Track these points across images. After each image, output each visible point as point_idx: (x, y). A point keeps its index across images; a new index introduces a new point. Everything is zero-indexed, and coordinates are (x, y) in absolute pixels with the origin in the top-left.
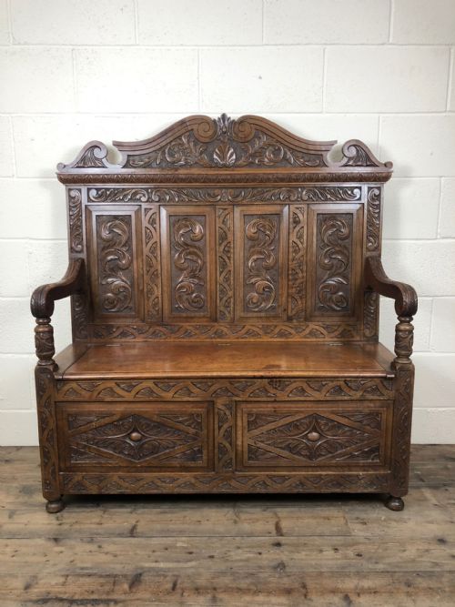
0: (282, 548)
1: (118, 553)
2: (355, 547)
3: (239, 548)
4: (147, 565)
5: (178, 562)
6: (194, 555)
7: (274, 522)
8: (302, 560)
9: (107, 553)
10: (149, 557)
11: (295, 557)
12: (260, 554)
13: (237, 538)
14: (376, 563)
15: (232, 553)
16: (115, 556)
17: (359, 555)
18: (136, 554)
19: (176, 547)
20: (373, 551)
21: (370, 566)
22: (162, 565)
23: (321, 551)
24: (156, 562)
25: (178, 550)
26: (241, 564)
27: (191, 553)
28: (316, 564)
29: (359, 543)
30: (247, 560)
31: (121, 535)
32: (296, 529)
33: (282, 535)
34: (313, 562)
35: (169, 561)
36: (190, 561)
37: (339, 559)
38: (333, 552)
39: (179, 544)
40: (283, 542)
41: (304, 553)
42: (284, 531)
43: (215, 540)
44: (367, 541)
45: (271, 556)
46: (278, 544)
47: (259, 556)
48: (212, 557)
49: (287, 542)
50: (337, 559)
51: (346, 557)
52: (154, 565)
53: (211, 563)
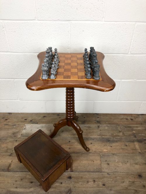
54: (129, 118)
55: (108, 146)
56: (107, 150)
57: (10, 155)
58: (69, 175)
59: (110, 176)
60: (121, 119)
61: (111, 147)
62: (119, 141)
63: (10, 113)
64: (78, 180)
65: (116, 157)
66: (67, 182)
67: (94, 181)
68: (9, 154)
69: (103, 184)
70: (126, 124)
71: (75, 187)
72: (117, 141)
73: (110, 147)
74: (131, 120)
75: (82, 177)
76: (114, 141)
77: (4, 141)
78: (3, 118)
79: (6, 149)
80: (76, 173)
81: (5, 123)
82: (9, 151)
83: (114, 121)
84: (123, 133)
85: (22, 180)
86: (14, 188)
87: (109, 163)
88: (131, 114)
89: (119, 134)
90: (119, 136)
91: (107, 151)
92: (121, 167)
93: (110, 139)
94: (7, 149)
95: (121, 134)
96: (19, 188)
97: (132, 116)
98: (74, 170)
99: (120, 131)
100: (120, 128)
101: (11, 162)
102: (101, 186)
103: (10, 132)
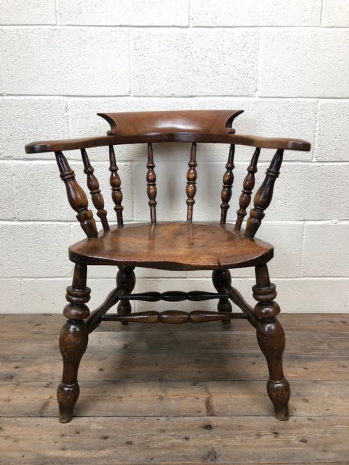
0: (212, 432)
1: (21, 437)
2: (298, 431)
3: (163, 431)
4: (51, 453)
5: (89, 449)
6: (109, 440)
7: (204, 399)
8: (236, 446)
9: (6, 437)
10: (56, 442)
11: (227, 443)
12: (187, 439)
13: (162, 419)
14: (325, 451)
15: (155, 438)
16: (16, 441)
17: (304, 441)
18: (41, 439)
19: (89, 430)
20: (319, 435)
21: (318, 455)
22: (69, 454)
23: (259, 436)
24: (63, 449)
25: (91, 434)
26: (164, 452)
27: (106, 438)
28: (254, 453)
29: (303, 426)
30: (173, 447)
31: (29, 415)
32: (229, 407)
33: (213, 415)
34: (250, 450)
35: (78, 449)
36: (103, 448)
37: (281, 446)
38: (272, 437)
39: (94, 426)
40: (214, 423)
41: (238, 438)
42: (216, 409)
43: (136, 420)
44: (311, 423)
45: (200, 442)
46: (208, 427)
47: (187, 443)
48: (129, 443)
49: (220, 423)
50: (279, 446)
51: (288, 443)
52: (59, 453)
53: (128, 451)
54: (335, 319)
55: (298, 367)
56: (295, 374)
57: (47, 386)
58: (206, 423)
59: (316, 423)
60: (319, 322)
61: (305, 368)
62: (323, 358)
63: (46, 315)
64: (231, 431)
65: (322, 387)
66: (201, 436)
67: (276, 433)
68: (45, 383)
69: (300, 439)
70: (331, 330)
71: (224, 446)
72: (316, 359)
73: (303, 369)
74: (342, 324)
75: (240, 426)
76: (309, 359)
77: (31, 360)
78: (30, 322)
79: (36, 374)
80: (225, 418)
81: (35, 330)
82: (43, 378)
83: (301, 325)
84: (330, 345)
85: (78, 433)
86: (59, 450)
87: (307, 398)
88: (341, 314)
89: (318, 347)
90: (320, 350)
91: (297, 377)
92: (341, 405)
93: (299, 356)
94: (40, 375)
95: (325, 346)
96: (71, 449)
97: (342, 317)
98: (218, 412)
99: (320, 342)
100: (319, 336)
101: (50, 398)
102: (297, 443)
103: (46, 345)
